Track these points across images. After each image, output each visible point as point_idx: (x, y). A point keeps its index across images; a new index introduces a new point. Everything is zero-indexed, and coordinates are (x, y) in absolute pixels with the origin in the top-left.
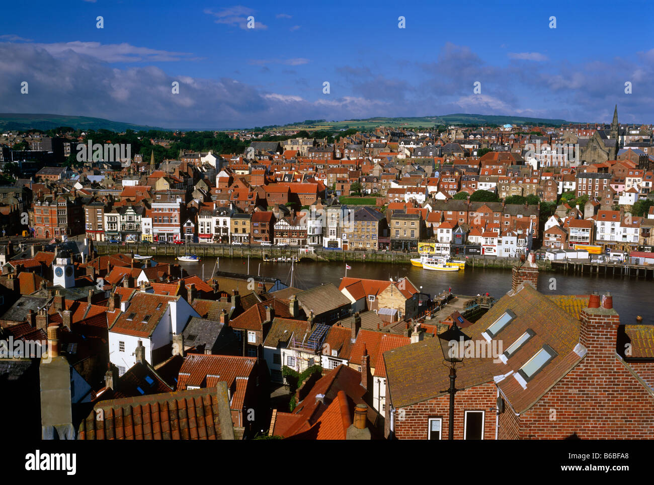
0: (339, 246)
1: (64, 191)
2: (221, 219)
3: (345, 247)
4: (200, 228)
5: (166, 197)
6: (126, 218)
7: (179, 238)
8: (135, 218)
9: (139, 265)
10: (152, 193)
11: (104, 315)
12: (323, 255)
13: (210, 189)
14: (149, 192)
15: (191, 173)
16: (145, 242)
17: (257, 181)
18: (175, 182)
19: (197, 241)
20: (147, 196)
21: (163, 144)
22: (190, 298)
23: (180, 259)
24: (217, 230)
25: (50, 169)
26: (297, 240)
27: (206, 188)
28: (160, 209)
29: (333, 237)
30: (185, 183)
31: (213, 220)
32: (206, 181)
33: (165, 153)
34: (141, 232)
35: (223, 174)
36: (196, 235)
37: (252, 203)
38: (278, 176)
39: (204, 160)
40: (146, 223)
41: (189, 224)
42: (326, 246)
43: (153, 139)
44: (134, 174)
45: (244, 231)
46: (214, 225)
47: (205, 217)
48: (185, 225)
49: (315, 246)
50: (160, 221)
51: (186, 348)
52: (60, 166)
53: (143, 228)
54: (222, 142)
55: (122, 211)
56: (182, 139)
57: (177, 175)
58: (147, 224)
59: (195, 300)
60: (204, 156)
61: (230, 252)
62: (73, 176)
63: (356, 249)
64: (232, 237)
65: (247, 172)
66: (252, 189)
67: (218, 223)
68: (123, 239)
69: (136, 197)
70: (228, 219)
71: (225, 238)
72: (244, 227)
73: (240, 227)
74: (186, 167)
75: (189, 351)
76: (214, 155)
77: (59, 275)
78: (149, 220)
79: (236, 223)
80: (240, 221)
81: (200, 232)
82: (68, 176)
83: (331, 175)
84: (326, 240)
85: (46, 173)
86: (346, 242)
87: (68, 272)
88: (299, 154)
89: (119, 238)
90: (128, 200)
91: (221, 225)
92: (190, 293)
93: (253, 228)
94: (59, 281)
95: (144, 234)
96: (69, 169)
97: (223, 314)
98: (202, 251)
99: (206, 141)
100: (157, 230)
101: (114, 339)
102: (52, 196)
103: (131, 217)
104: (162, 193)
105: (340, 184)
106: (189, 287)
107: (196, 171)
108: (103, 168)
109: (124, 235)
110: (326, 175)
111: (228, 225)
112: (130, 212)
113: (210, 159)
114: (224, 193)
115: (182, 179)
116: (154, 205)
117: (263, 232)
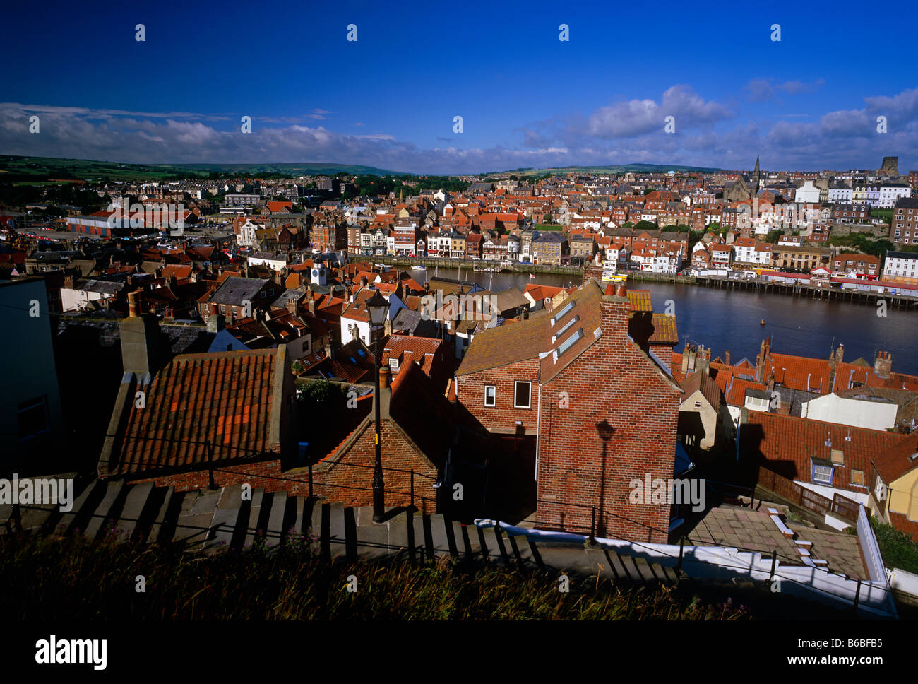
0: (531, 261)
1: (336, 217)
2: (444, 240)
3: (536, 262)
4: (429, 245)
5: (406, 222)
6: (376, 237)
7: (413, 253)
8: (382, 238)
9: (377, 271)
10: (396, 219)
11: (341, 305)
12: (518, 267)
13: (438, 217)
14: (394, 219)
15: (426, 206)
16: (390, 255)
17: (473, 212)
18: (413, 212)
19: (427, 255)
20: (392, 222)
21: (412, 185)
22: (405, 294)
23: (412, 267)
24: (442, 247)
25: (329, 202)
26: (500, 256)
27: (435, 217)
28: (400, 231)
29: (526, 254)
30: (421, 212)
31: (439, 240)
32: (436, 212)
33: (411, 192)
34: (387, 248)
35: (449, 206)
36: (426, 250)
37: (468, 228)
38: (490, 208)
39: (436, 196)
40: (390, 241)
41: (421, 243)
42: (521, 261)
43: (404, 181)
44: (388, 206)
45: (461, 248)
46: (439, 244)
47: (433, 237)
48: (418, 243)
49: (512, 261)
50: (400, 240)
51: (395, 331)
52: (337, 200)
53: (388, 245)
54: (453, 184)
55: (373, 232)
56: (424, 181)
57: (415, 207)
59: (408, 296)
60: (436, 193)
61: (450, 264)
62: (345, 207)
63: (544, 264)
64: (452, 253)
65: (466, 205)
66: (469, 217)
67: (442, 242)
68: (374, 253)
69: (385, 222)
70: (449, 239)
71: (447, 253)
72: (461, 245)
73: (458, 245)
74: (422, 201)
75: (396, 333)
76: (443, 192)
77: (315, 275)
78: (392, 239)
79: (455, 243)
80: (458, 241)
81: (429, 249)
82: (342, 207)
83: (530, 208)
84: (521, 257)
85: (326, 205)
86: (536, 258)
87: (322, 273)
88: (507, 192)
89: (371, 252)
90: (379, 224)
91: (444, 244)
92: (404, 291)
93: (468, 247)
94: (315, 280)
95: (389, 250)
96: (343, 202)
98: (430, 263)
99: (443, 182)
100: (398, 247)
101: (345, 323)
102: (326, 220)
103: (380, 237)
104: (403, 219)
105: (536, 215)
106: (404, 286)
107: (429, 204)
108: (367, 202)
109: (374, 250)
110: (526, 208)
111: (449, 244)
112: (379, 233)
113: (440, 195)
114: (448, 220)
115: (418, 210)
116: (396, 228)
117: (475, 249)
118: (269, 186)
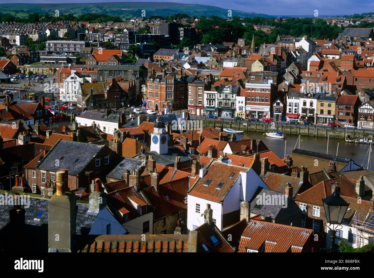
1: (173, 70)
2: (308, 101)
4: (288, 107)
5: (259, 78)
6: (223, 96)
7: (268, 117)
8: (230, 97)
9: (226, 138)
10: (248, 74)
11: (186, 179)
13: (300, 72)
14: (245, 73)
15: (285, 57)
16: (238, 118)
17: (346, 66)
18: (269, 65)
19: (286, 120)
20: (243, 77)
21: (266, 29)
22: (263, 170)
24: (304, 110)
25: (164, 51)
27: (297, 71)
28: (253, 89)
30: (278, 66)
31: (301, 101)
32: (298, 65)
33: (265, 38)
34: (235, 110)
35: (315, 58)
36: (284, 114)
37: (340, 86)
38: (367, 61)
39: (297, 45)
40: (239, 101)
41: (278, 104)
43: (257, 24)
44: (236, 56)
45: (329, 112)
46: (301, 106)
47: (294, 97)
48: (275, 105)
50: (252, 100)
51: (252, 215)
52: (174, 48)
53: (237, 106)
54: (319, 28)
55: (219, 89)
56: (282, 26)
57: (271, 58)
58: (241, 102)
59: (268, 173)
60: (298, 41)
61: (314, 132)
62: (184, 57)
64: (318, 118)
65: (337, 57)
66: (340, 73)
67: (305, 104)
68: (219, 115)
69: (233, 77)
70: (315, 101)
71: (311, 119)
72: (329, 109)
73: (326, 109)
74: (280, 51)
75: (253, 218)
76: (308, 40)
77: (156, 142)
78: (242, 99)
79: (322, 105)
80: (326, 103)
81: (288, 112)
82: (180, 57)
85: (162, 54)
87: (163, 140)
89: (216, 114)
90: (226, 80)
91: (308, 106)
92: (263, 166)
93: (338, 110)
94: (155, 147)
95: (238, 111)
96: (181, 51)
97: (288, 187)
98: (288, 130)
99: (305, 26)
100: (249, 108)
101: (191, 201)
102: (162, 74)
103: (227, 95)
104: (257, 74)
106: (263, 160)
107: (289, 55)
108: (211, 50)
109: (220, 111)
111: (315, 107)
112: (227, 90)
113: (304, 44)
114: (313, 76)
115: (275, 63)
116: (248, 85)
117: (348, 114)
118: (95, 31)
